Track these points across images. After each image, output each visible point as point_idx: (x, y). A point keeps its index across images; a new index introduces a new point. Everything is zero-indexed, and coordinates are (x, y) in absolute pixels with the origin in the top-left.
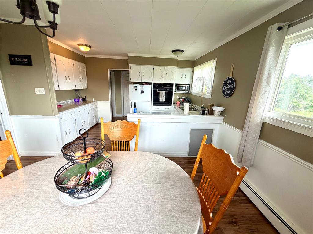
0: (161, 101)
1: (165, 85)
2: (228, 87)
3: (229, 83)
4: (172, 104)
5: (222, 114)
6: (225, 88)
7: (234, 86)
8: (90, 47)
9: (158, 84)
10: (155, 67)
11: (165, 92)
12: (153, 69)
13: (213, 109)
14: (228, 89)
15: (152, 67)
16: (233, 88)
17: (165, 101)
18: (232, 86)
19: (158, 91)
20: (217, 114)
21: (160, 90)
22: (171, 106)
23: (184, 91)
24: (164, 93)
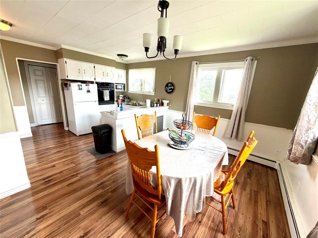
0: (106, 100)
1: (107, 84)
2: (170, 88)
3: (169, 85)
4: (115, 102)
5: (168, 104)
6: (167, 88)
7: (174, 87)
8: (11, 25)
9: (100, 83)
10: (96, 66)
11: (108, 91)
12: (94, 67)
13: (163, 102)
14: (170, 89)
15: (92, 65)
16: (174, 88)
17: (109, 100)
18: (173, 87)
19: (102, 90)
20: (165, 104)
21: (103, 89)
22: (114, 104)
23: (121, 90)
24: (108, 93)
